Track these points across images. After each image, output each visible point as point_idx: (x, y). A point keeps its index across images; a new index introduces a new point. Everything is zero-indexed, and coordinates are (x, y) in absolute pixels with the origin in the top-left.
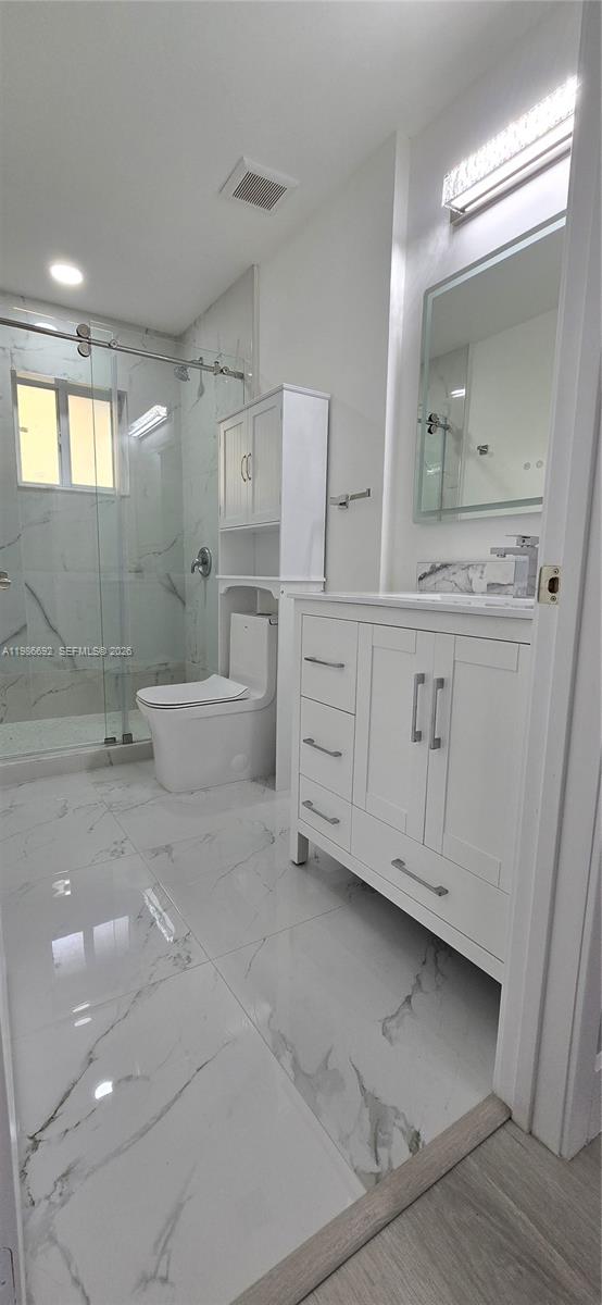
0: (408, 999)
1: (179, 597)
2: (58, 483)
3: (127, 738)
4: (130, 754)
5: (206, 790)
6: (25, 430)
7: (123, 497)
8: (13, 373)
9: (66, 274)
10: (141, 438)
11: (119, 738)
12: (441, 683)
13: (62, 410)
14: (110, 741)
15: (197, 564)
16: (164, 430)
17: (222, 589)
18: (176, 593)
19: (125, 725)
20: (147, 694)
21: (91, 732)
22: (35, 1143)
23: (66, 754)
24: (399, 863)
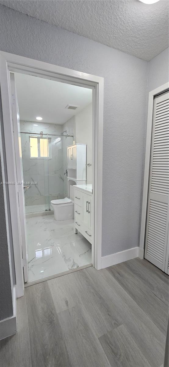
0: (85, 253)
1: (63, 179)
2: (38, 157)
3: (50, 210)
4: (50, 213)
5: (63, 220)
6: (31, 147)
7: (50, 159)
8: (29, 136)
9: (39, 119)
10: (56, 143)
11: (48, 210)
12: (89, 203)
13: (39, 142)
14: (46, 210)
15: (66, 173)
16: (60, 142)
17: (68, 180)
18: (62, 179)
19: (49, 207)
20: (53, 202)
21: (43, 208)
22: (29, 263)
23: (38, 212)
24: (86, 232)
